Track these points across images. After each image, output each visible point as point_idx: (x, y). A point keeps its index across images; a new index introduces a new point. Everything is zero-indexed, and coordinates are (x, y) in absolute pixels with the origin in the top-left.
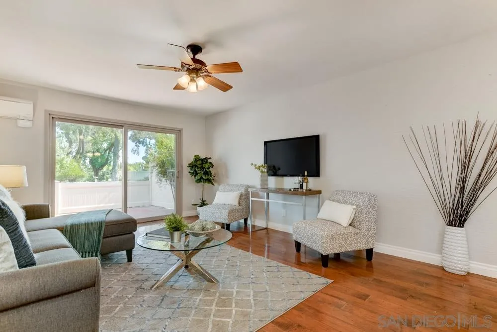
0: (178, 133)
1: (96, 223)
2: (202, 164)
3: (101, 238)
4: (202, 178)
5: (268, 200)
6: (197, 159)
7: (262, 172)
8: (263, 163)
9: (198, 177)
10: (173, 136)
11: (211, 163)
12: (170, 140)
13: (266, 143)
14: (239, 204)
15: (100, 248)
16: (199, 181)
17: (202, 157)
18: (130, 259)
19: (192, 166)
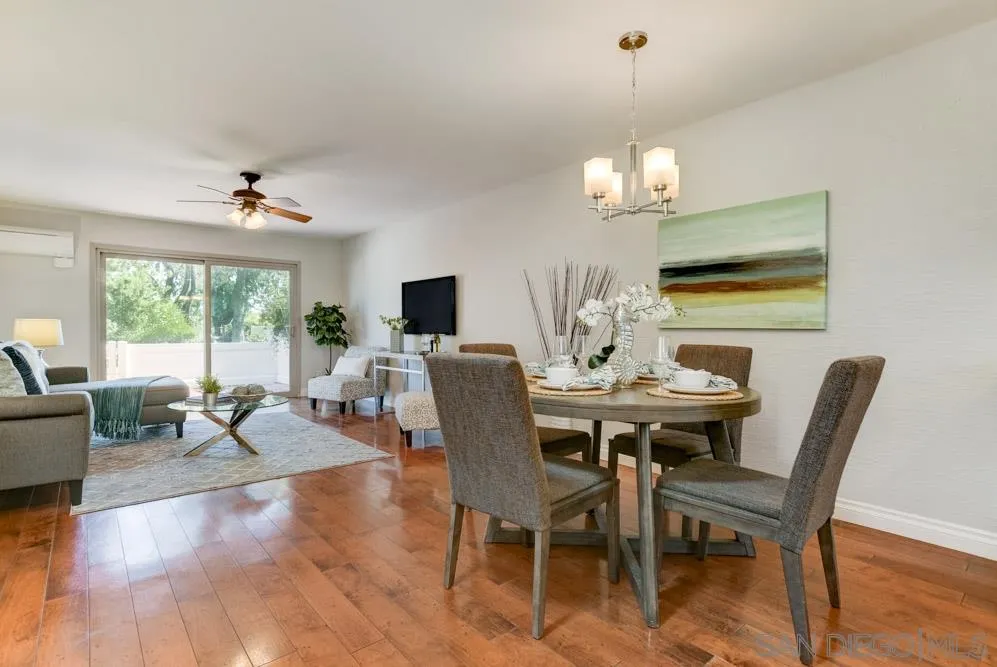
0: (294, 268)
1: (135, 388)
2: (325, 315)
3: (141, 405)
4: (324, 337)
5: (406, 371)
6: (318, 308)
7: (395, 328)
8: (399, 314)
9: (320, 336)
10: (288, 272)
11: (342, 314)
12: (283, 279)
13: (404, 285)
14: (367, 375)
15: (139, 417)
16: (321, 341)
17: (326, 304)
18: (180, 435)
19: (310, 319)
